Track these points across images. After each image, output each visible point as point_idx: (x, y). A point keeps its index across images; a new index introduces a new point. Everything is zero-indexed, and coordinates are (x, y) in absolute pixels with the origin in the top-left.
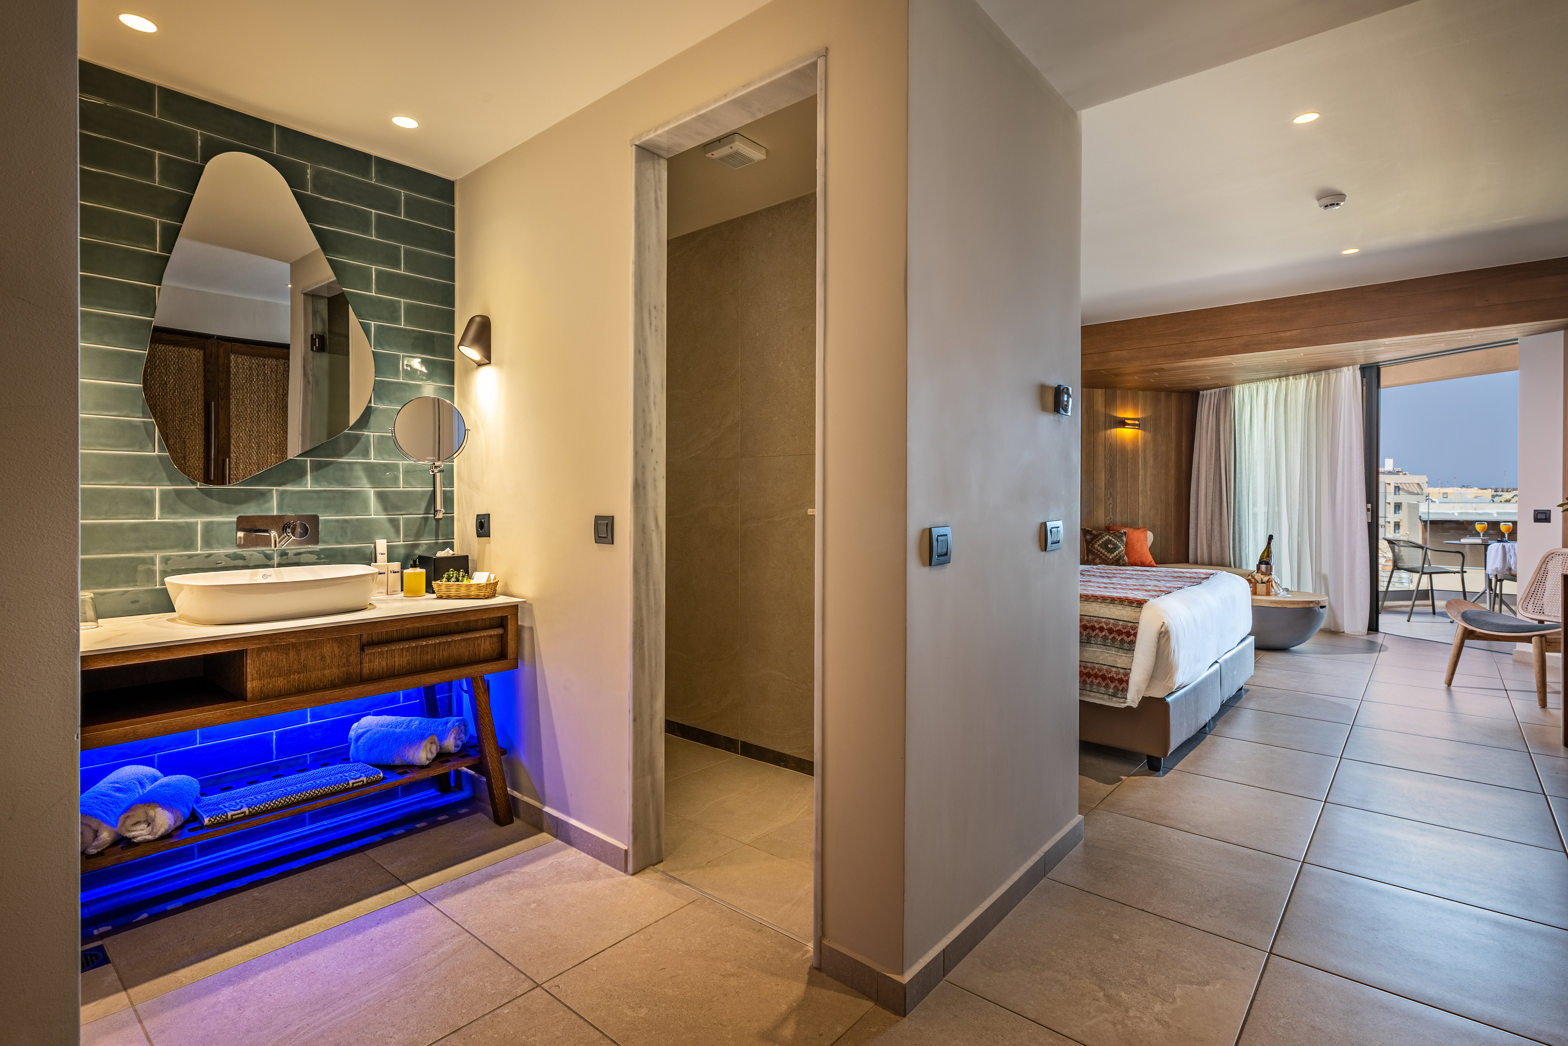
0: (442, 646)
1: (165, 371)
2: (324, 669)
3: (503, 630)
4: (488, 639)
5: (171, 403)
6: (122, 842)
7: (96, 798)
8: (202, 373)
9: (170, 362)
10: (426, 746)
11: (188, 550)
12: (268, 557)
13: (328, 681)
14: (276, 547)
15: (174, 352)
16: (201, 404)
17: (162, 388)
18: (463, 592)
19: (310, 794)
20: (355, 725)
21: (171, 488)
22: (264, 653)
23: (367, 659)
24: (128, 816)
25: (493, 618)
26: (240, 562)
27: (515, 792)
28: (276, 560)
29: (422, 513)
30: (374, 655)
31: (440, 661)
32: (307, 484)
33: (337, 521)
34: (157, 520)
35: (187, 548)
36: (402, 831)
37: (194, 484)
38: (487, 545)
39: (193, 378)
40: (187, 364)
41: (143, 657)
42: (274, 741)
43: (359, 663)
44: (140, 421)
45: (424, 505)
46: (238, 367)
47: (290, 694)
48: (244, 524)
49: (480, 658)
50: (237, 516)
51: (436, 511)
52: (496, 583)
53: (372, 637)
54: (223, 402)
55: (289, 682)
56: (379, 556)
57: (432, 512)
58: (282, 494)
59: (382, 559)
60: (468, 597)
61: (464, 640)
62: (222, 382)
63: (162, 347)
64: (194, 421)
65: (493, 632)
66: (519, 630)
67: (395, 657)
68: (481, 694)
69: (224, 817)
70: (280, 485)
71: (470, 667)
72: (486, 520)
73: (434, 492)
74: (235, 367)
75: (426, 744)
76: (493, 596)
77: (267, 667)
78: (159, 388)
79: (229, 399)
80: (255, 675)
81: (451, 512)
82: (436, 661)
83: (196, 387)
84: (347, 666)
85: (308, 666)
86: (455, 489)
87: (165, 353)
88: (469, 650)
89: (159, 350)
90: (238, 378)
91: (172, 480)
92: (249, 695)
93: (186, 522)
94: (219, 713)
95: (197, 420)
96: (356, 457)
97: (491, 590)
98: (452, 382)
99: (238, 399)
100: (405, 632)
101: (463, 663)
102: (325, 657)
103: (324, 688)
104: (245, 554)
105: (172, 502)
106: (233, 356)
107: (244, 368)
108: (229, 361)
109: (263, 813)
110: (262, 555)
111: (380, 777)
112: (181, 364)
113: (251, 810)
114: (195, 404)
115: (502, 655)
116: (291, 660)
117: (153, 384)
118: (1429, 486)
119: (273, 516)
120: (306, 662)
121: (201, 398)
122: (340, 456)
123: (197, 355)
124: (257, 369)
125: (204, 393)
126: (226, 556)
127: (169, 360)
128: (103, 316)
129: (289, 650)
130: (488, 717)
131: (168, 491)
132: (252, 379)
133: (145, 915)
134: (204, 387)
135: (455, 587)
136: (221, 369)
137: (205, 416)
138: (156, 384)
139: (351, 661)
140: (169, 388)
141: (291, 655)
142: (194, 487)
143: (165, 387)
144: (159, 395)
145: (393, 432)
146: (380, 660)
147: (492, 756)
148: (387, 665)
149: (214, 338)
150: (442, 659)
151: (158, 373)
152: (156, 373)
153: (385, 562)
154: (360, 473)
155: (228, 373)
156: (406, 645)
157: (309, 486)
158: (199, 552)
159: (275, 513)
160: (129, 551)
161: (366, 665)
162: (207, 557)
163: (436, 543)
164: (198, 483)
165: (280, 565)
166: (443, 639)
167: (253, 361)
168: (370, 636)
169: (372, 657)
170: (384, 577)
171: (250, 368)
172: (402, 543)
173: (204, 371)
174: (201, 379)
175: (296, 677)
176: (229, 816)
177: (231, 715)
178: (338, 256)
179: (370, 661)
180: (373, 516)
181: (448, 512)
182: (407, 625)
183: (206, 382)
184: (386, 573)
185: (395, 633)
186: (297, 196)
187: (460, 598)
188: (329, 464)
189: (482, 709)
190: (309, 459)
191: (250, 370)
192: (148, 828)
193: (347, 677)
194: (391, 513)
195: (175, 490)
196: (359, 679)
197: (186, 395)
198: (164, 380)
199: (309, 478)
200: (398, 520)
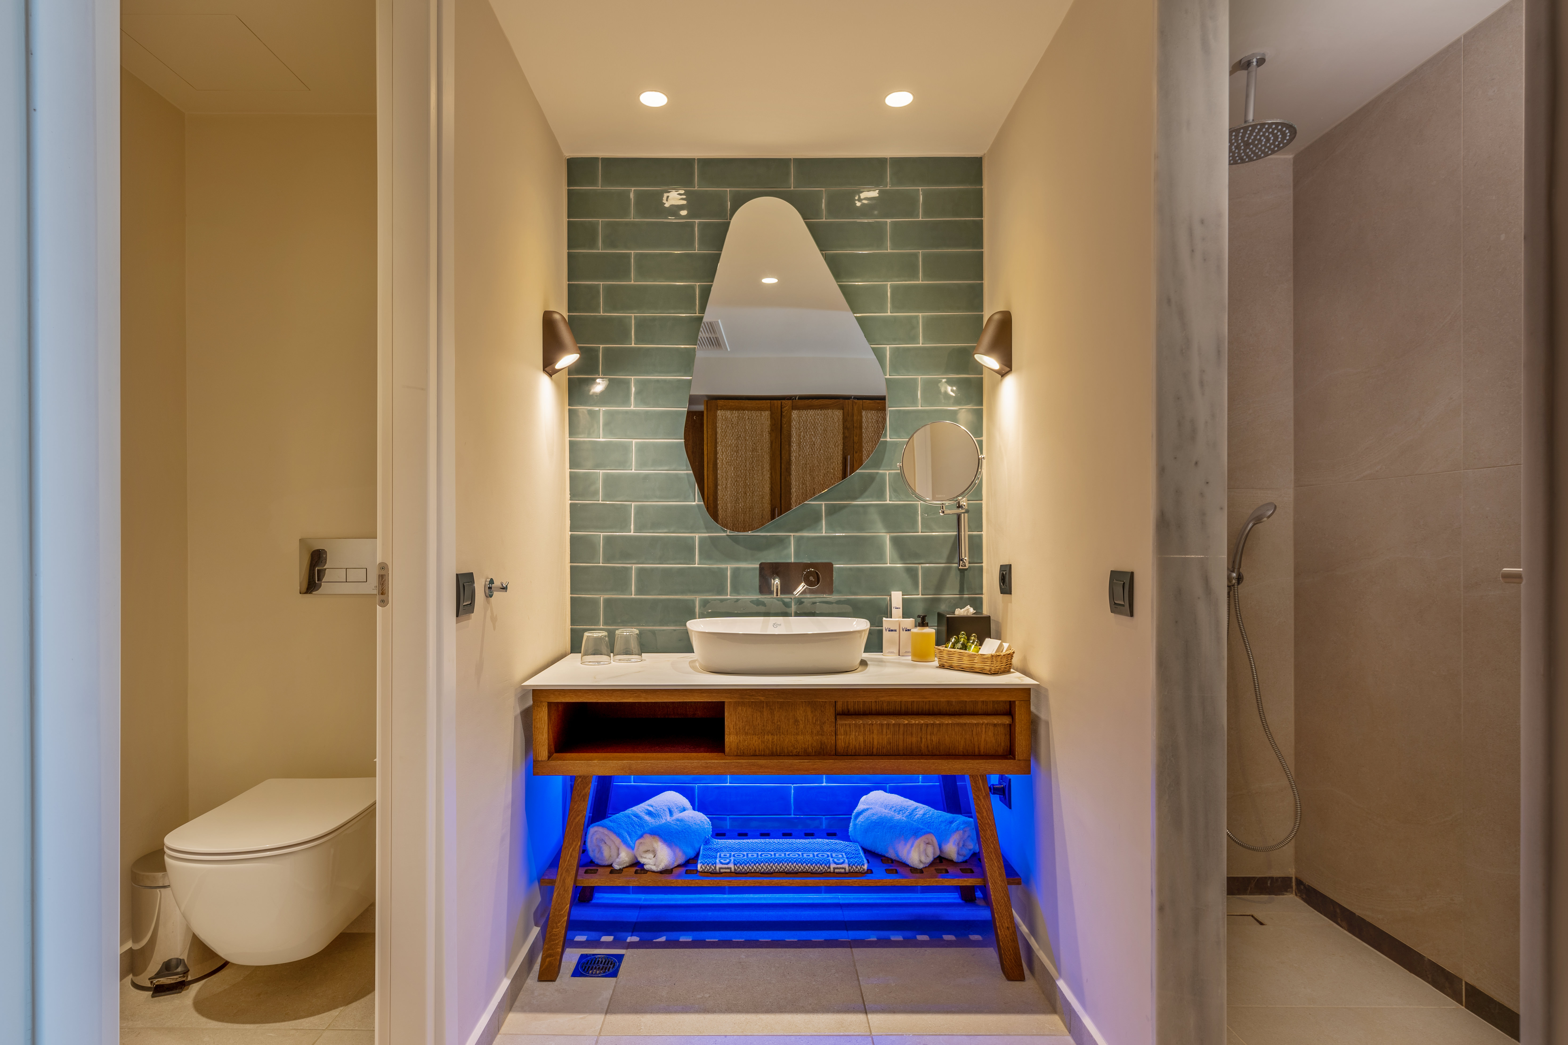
0: (929, 728)
1: (814, 433)
2: (797, 734)
3: (1011, 720)
4: (991, 728)
5: (817, 461)
6: (637, 866)
7: (629, 817)
8: (841, 432)
9: (818, 424)
10: (919, 846)
11: (720, 595)
12: (787, 605)
13: (802, 749)
14: (777, 595)
15: (821, 415)
16: (840, 458)
17: (811, 448)
18: (966, 662)
19: (791, 867)
20: (864, 798)
21: (707, 535)
22: (740, 708)
23: (842, 730)
24: (641, 843)
25: (998, 702)
26: (762, 609)
27: (1032, 938)
28: (793, 608)
29: (944, 561)
30: (850, 726)
31: (928, 747)
32: (821, 529)
33: (851, 569)
34: (696, 565)
35: (719, 593)
36: (900, 938)
37: (725, 531)
38: (1009, 604)
39: (835, 436)
40: (831, 424)
41: (636, 696)
42: (792, 796)
43: (834, 734)
44: (685, 474)
45: (946, 552)
46: (868, 422)
47: (764, 755)
48: (768, 571)
49: (979, 751)
50: (759, 563)
51: (961, 560)
52: (1011, 656)
53: (847, 706)
54: (857, 454)
55: (763, 742)
56: (894, 610)
57: (957, 560)
58: (799, 540)
59: (897, 613)
60: (972, 670)
61: (958, 724)
62: (856, 437)
63: (812, 412)
64: (834, 474)
65: (996, 720)
66: (1034, 723)
67: (873, 732)
68: (981, 797)
69: (713, 868)
70: (796, 531)
71: (962, 761)
72: (1008, 572)
73: (959, 536)
74: (866, 422)
75: (920, 843)
76: (1006, 671)
77: (742, 722)
78: (809, 448)
79: (861, 451)
80: (732, 730)
81: (979, 561)
82: (922, 746)
83: (837, 444)
84: (821, 734)
85: (781, 728)
86: (984, 533)
87: (814, 417)
88: (965, 739)
89: (810, 415)
90: (868, 432)
91: (708, 529)
92: (727, 749)
93: (718, 568)
94: (695, 763)
95: (836, 473)
96: (870, 499)
97: (1004, 664)
98: (981, 403)
99: (869, 451)
100: (885, 705)
101: (957, 753)
102: (798, 722)
103: (797, 756)
104: (766, 601)
105: (711, 548)
106: (864, 412)
107: (872, 422)
108: (861, 416)
109: (746, 874)
110: (781, 603)
111: (864, 869)
112: (826, 425)
113: (737, 868)
114: (835, 459)
115: (1009, 753)
116: (765, 719)
117: (805, 446)
119: (791, 563)
120: (779, 723)
121: (841, 453)
122: (855, 499)
123: (838, 414)
124: (882, 422)
125: (843, 448)
126: (750, 602)
127: (817, 422)
128: (658, 381)
129: (763, 708)
130: (991, 830)
131: (705, 537)
132: (879, 432)
133: (663, 939)
134: (843, 443)
135: (957, 655)
136: (855, 425)
137: (843, 469)
138: (807, 446)
139: (825, 730)
140: (816, 447)
141: (765, 714)
142: (725, 534)
143: (814, 447)
144: (809, 454)
145: (902, 468)
146: (857, 734)
147: (996, 883)
148: (865, 741)
149: (851, 398)
150: (929, 745)
151: (809, 436)
152: (807, 435)
153: (900, 617)
154: (875, 516)
155: (861, 428)
156: (885, 721)
157: (824, 532)
158: (729, 597)
159: (793, 561)
160: (676, 593)
161: (841, 737)
162: (735, 602)
163: (961, 598)
164: (728, 531)
165: (797, 615)
166: (930, 720)
167: (879, 415)
168: (846, 704)
169: (848, 729)
170: (896, 634)
171: (877, 421)
172: (920, 596)
173: (843, 429)
174: (841, 436)
175: (770, 737)
176: (717, 868)
177: (706, 767)
178: (852, 280)
179: (846, 733)
180: (888, 565)
181: (976, 561)
182: (883, 697)
183: (844, 438)
184: (898, 631)
185: (873, 704)
186: (810, 227)
187: (963, 670)
188: (844, 507)
189: (982, 817)
190: (823, 503)
191: (877, 423)
192: (654, 859)
193: (821, 748)
194: (908, 562)
195: (710, 537)
196: (834, 752)
197: (829, 452)
198: (813, 441)
199: (824, 523)
200: (916, 569)
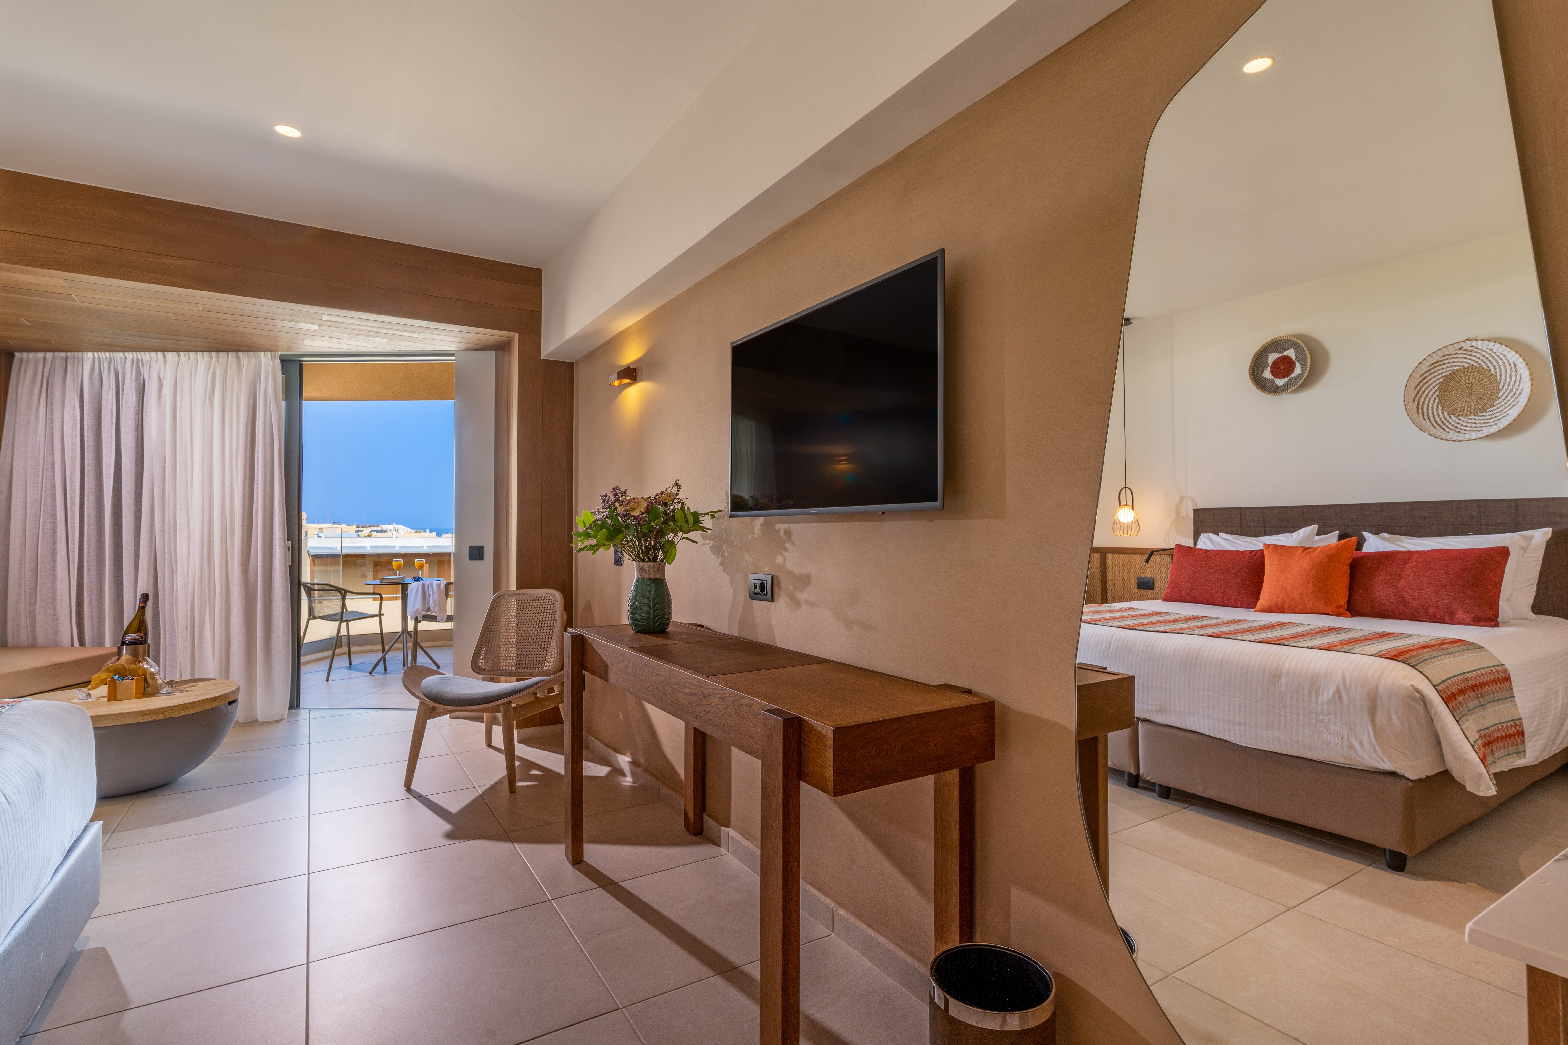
118: (307, 523)
